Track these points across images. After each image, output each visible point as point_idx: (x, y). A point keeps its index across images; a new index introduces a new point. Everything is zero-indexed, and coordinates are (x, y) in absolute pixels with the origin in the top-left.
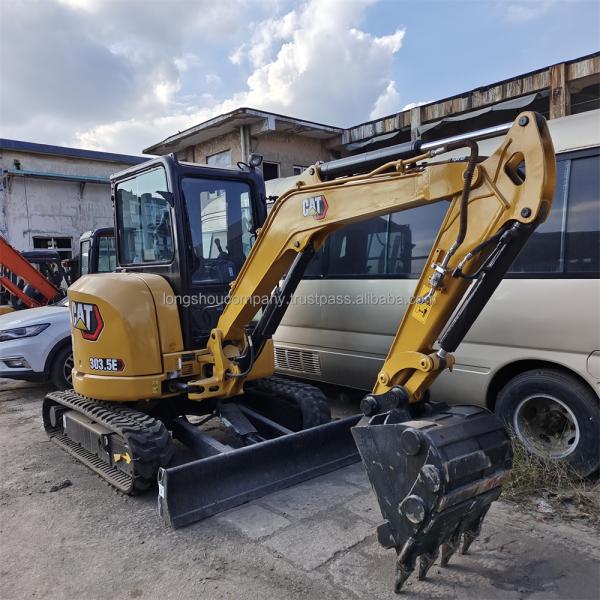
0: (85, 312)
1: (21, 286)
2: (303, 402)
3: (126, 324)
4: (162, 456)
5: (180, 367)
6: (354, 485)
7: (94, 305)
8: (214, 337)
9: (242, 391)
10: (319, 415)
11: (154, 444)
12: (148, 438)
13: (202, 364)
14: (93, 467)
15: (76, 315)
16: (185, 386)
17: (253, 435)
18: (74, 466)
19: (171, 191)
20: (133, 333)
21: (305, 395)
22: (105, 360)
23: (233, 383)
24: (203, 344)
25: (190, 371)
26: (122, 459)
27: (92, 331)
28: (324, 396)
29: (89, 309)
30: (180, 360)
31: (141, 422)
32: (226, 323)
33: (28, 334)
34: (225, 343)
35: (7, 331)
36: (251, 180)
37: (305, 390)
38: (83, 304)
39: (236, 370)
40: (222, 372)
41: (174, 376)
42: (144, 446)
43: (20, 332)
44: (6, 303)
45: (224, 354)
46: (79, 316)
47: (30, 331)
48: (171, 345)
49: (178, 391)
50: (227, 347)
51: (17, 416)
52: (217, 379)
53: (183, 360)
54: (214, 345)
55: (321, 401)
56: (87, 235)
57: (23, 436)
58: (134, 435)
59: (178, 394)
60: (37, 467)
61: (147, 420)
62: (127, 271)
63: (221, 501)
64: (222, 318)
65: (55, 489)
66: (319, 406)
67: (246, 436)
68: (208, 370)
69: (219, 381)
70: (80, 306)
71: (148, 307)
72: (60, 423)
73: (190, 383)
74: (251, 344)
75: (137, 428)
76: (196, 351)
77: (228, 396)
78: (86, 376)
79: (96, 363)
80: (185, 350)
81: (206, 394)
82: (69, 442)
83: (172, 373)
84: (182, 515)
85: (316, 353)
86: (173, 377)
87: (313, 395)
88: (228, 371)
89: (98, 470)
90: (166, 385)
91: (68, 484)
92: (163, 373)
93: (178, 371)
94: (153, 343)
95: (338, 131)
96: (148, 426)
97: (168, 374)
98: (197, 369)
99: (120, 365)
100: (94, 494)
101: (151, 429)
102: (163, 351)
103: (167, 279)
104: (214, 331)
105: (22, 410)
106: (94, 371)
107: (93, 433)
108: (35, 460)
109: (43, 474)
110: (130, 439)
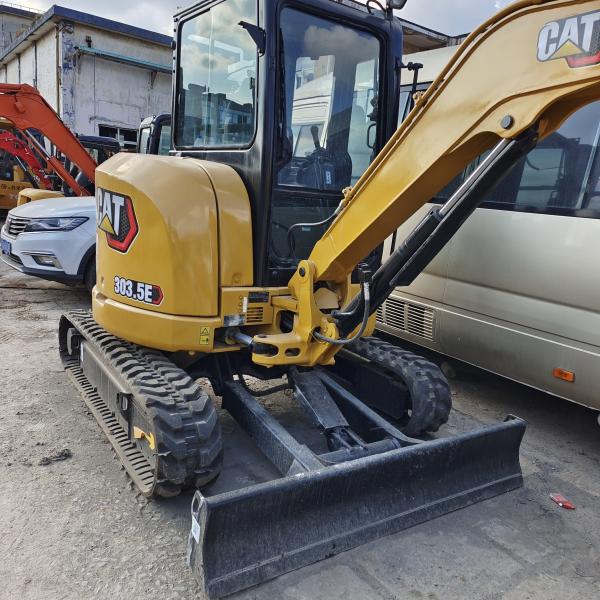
0: (113, 206)
1: (74, 173)
2: (415, 384)
3: (171, 232)
4: (203, 452)
5: (245, 310)
6: (503, 548)
7: (127, 198)
8: (302, 273)
9: (332, 361)
10: (434, 405)
11: (193, 430)
12: (184, 419)
13: (277, 310)
14: (107, 431)
15: (101, 209)
16: (249, 340)
17: (344, 430)
18: (84, 420)
19: (263, 25)
20: (180, 249)
21: (418, 374)
22: (135, 284)
23: (322, 348)
24: (284, 279)
25: (259, 318)
26: (143, 437)
27: (122, 237)
28: (445, 380)
29: (119, 202)
30: (246, 300)
31: (179, 388)
32: (325, 254)
33: (62, 226)
34: (318, 285)
35: (41, 220)
36: (385, 33)
37: (417, 364)
38: (112, 194)
39: (331, 331)
40: (309, 330)
41: (234, 323)
42: (178, 433)
43: (53, 224)
44: (59, 189)
45: (315, 301)
46: (104, 213)
47: (64, 223)
48: (235, 275)
49: (237, 344)
50: (322, 290)
51: (38, 325)
52: (299, 338)
53: (250, 301)
54: (302, 285)
55: (439, 386)
56: (149, 120)
57: (35, 357)
58: (163, 414)
59: (238, 348)
60: (35, 414)
61: (187, 386)
62: (183, 155)
63: (292, 552)
64: (319, 244)
65: (47, 462)
66: (436, 391)
67: (332, 430)
68: (286, 321)
69: (303, 342)
70: (107, 195)
71: (208, 211)
72: (77, 352)
73: (257, 339)
74: (367, 297)
75: (168, 401)
76: (270, 289)
77: (311, 365)
78: (107, 301)
79: (124, 285)
80: (255, 285)
81: (280, 359)
82: (84, 382)
83: (233, 318)
84: (225, 577)
85: (431, 310)
86: (232, 323)
87: (428, 374)
88: (318, 329)
89: (112, 438)
90: (220, 335)
91: (66, 455)
92: (219, 315)
93: (241, 316)
94: (210, 266)
95: (443, 38)
96: (189, 398)
97: (227, 319)
98: (269, 316)
99: (156, 295)
100: (97, 483)
101: (191, 405)
102: (223, 282)
103: (240, 173)
104: (303, 264)
105: (46, 318)
106: (119, 297)
107: (112, 384)
108: (36, 401)
109: (40, 426)
110: (156, 418)
